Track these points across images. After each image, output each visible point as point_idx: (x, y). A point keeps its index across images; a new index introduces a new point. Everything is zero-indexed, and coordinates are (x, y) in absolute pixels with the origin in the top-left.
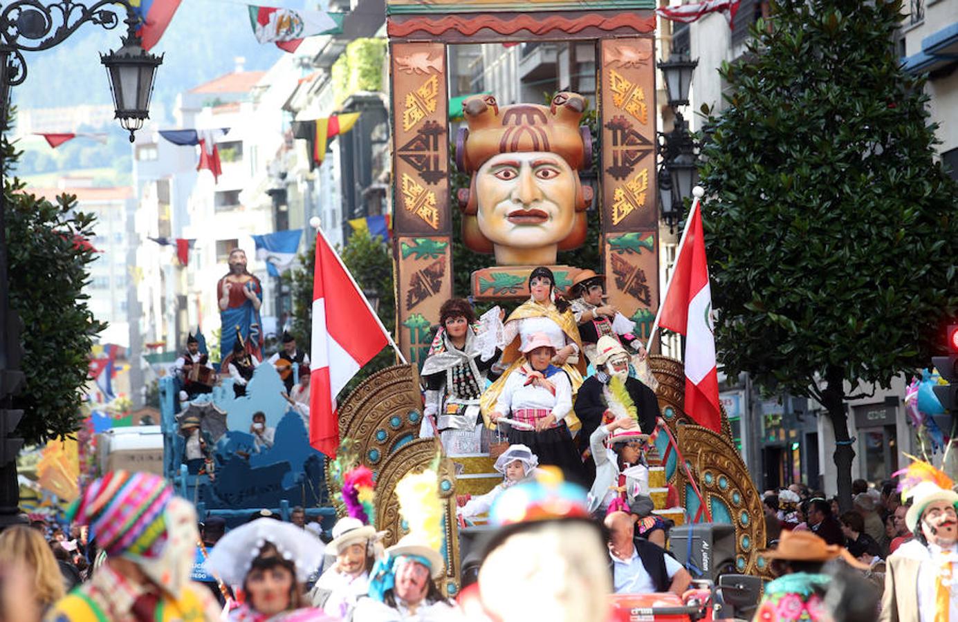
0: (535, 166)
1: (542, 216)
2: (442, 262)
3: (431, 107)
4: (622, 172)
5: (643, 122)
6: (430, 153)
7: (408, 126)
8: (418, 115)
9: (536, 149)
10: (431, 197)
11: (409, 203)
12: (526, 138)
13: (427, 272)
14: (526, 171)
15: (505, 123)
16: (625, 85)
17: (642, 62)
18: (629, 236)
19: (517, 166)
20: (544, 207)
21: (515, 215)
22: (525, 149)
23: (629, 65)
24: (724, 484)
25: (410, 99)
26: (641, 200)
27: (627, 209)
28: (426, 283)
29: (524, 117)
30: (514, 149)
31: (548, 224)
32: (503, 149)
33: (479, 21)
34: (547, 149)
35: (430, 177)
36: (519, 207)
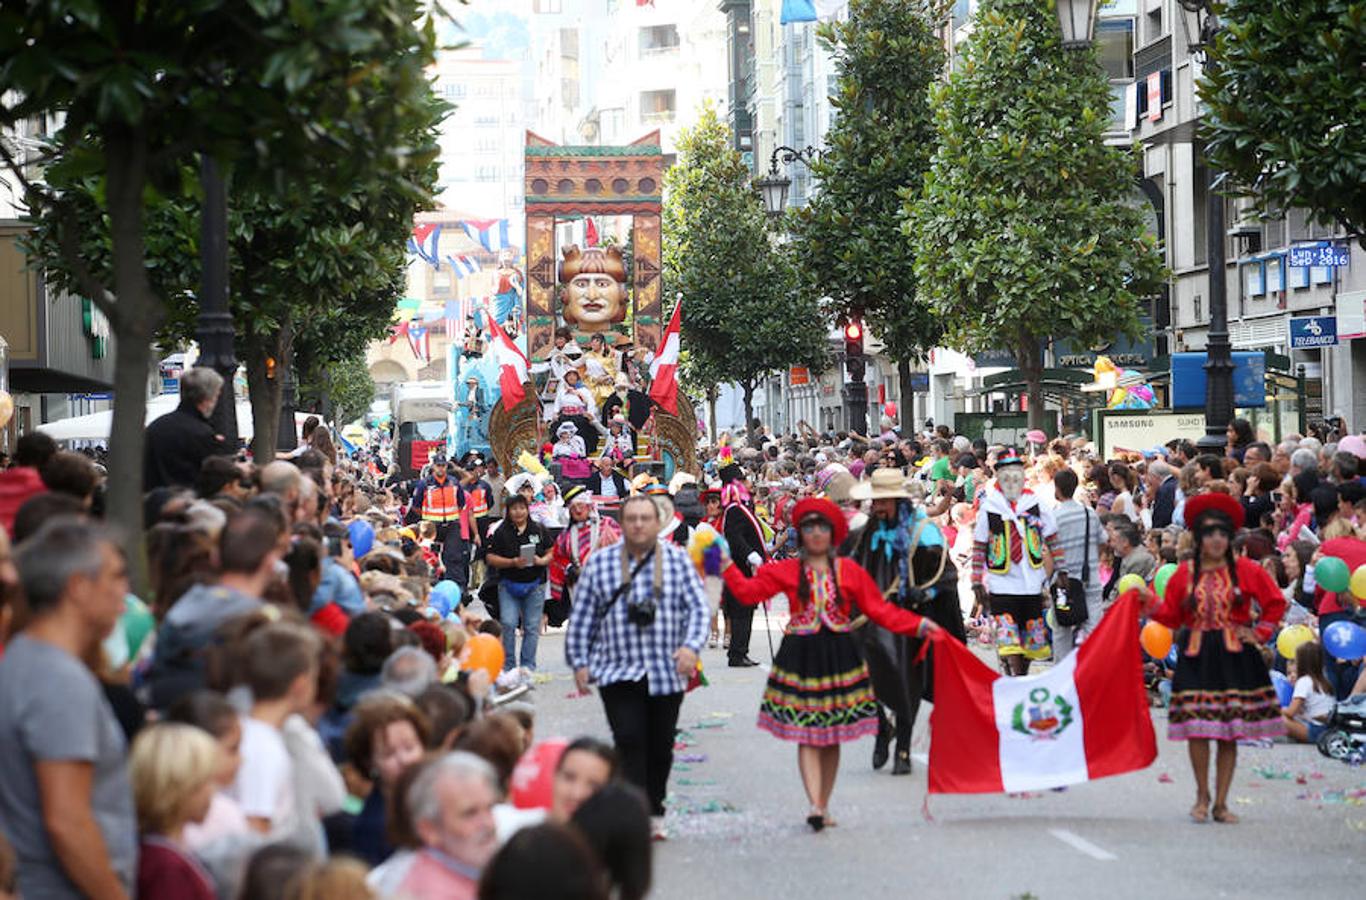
0: (597, 281)
1: (600, 307)
2: (550, 329)
3: (546, 249)
4: (644, 284)
5: (655, 259)
6: (546, 273)
7: (534, 258)
8: (539, 254)
9: (598, 272)
10: (545, 295)
11: (534, 298)
12: (593, 266)
13: (543, 334)
14: (592, 283)
15: (583, 258)
16: (645, 239)
17: (655, 228)
18: (646, 317)
19: (588, 280)
20: (601, 302)
21: (586, 306)
22: (593, 272)
23: (648, 230)
24: (670, 444)
25: (535, 245)
26: (652, 299)
27: (646, 303)
28: (542, 340)
29: (593, 256)
30: (587, 272)
31: (603, 310)
32: (581, 272)
33: (572, 206)
34: (603, 272)
35: (545, 285)
36: (588, 302)
